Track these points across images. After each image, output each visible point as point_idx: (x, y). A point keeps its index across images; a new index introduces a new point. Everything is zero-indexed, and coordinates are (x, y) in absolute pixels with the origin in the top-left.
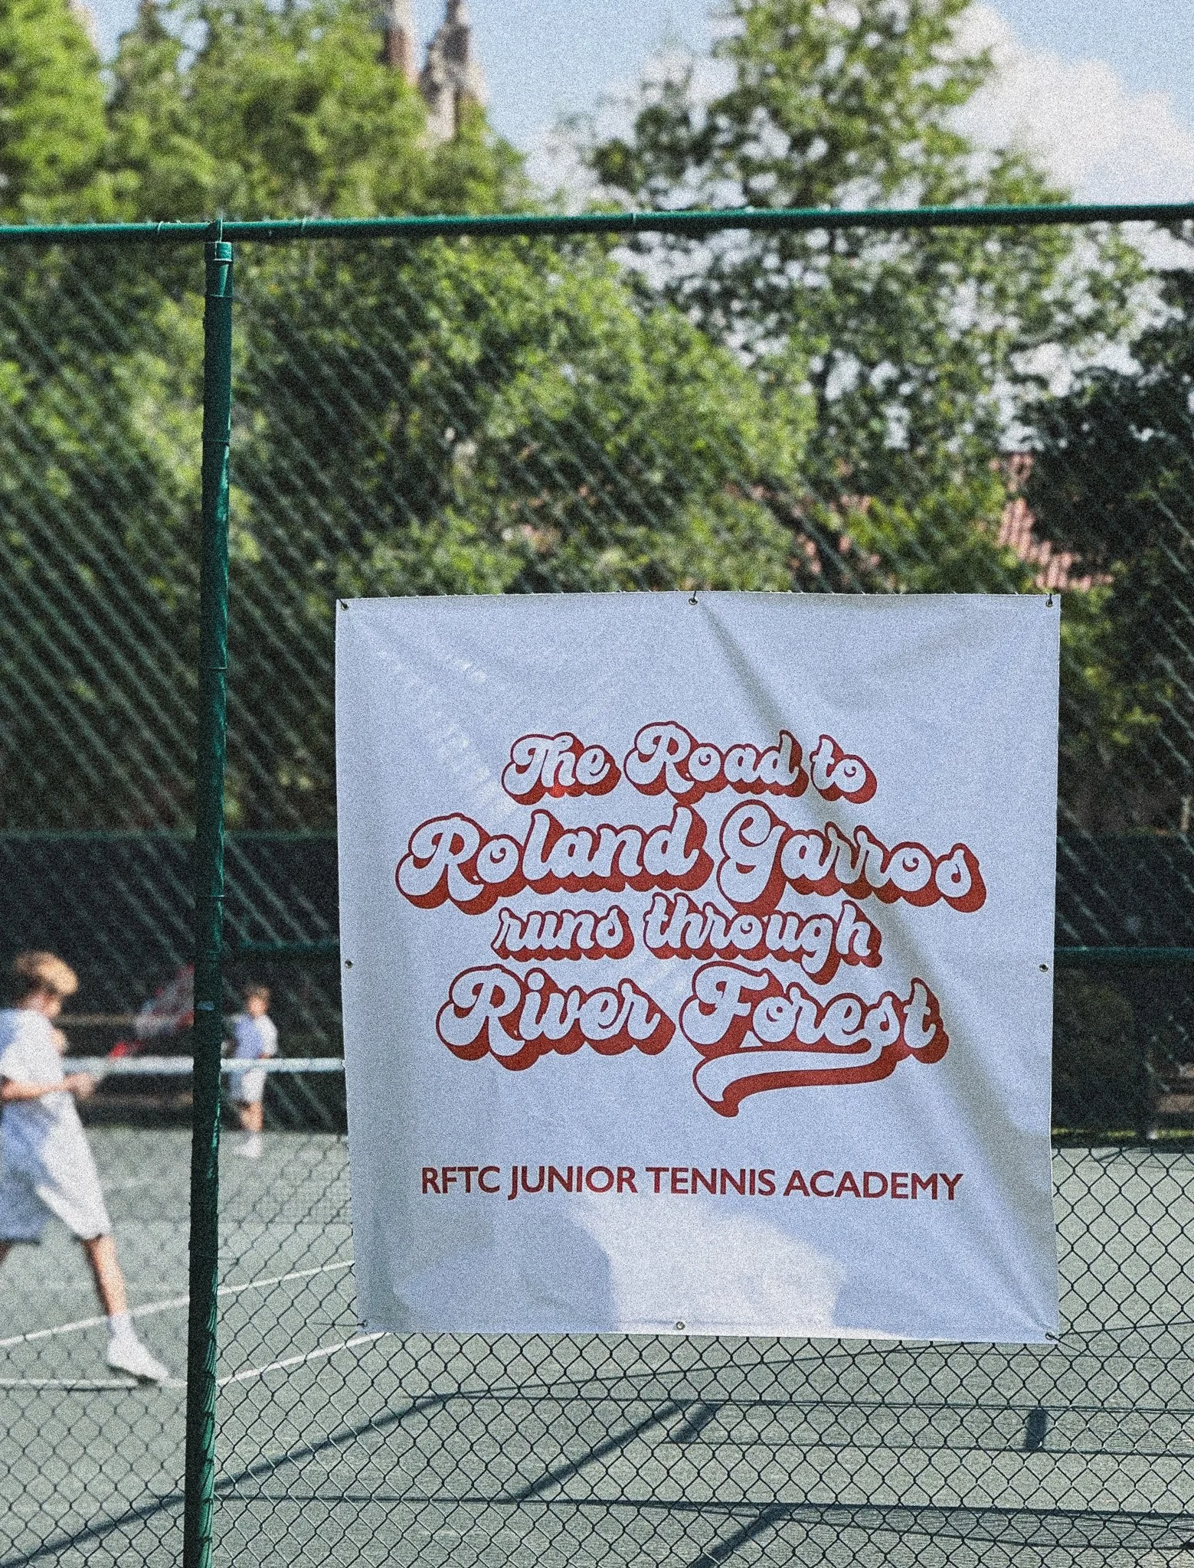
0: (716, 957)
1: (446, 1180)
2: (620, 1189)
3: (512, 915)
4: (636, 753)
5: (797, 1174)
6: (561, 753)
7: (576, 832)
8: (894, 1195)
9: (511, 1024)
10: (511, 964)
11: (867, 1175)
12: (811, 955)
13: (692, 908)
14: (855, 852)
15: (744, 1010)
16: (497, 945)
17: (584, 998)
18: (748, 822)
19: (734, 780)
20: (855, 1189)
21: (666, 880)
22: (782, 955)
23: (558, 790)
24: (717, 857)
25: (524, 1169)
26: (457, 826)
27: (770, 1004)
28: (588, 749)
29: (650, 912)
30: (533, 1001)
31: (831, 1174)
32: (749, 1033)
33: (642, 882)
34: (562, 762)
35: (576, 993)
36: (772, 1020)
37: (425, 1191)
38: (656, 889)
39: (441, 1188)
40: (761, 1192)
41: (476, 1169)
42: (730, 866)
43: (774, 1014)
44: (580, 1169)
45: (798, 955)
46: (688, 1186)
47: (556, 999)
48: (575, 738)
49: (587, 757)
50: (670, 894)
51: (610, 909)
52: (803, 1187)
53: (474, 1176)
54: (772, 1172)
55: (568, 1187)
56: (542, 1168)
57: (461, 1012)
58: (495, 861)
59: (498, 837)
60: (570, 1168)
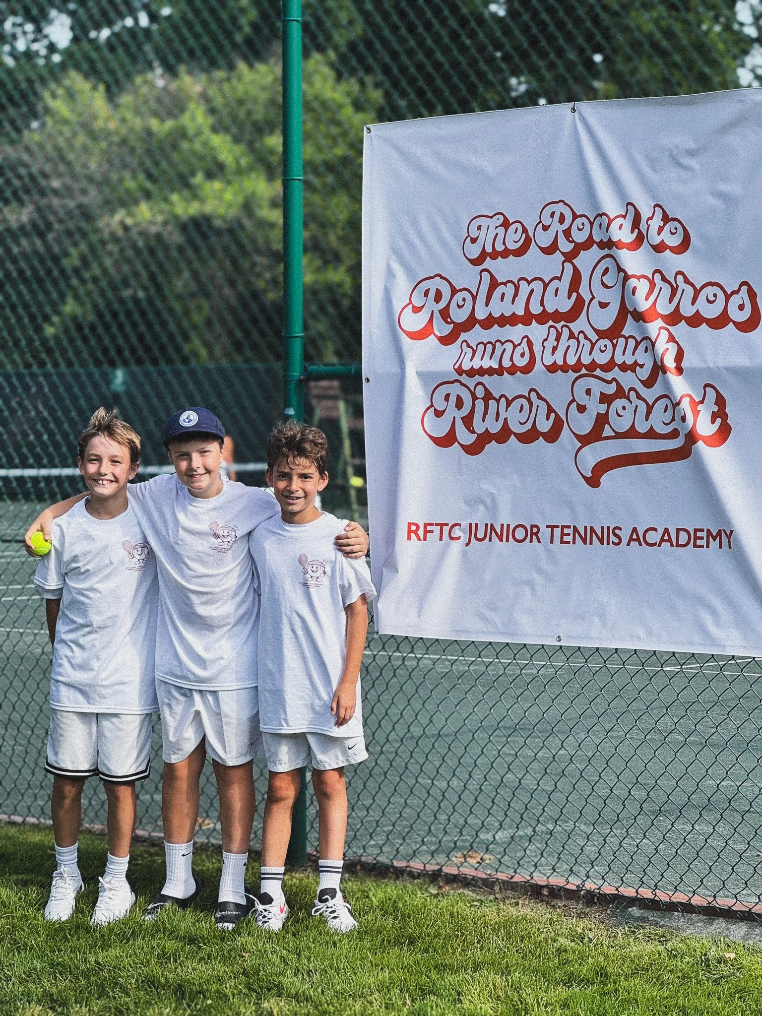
0: (584, 371)
1: (426, 532)
2: (531, 541)
3: (468, 346)
4: (540, 225)
5: (635, 530)
6: (496, 227)
7: (505, 284)
8: (695, 546)
9: (468, 421)
10: (464, 378)
11: (678, 530)
12: (642, 366)
13: (572, 336)
14: (674, 291)
15: (603, 408)
16: (456, 367)
17: (509, 403)
18: (606, 271)
19: (597, 240)
20: (670, 540)
21: (557, 316)
22: (624, 367)
23: (495, 255)
24: (587, 297)
25: (476, 525)
26: (438, 283)
27: (618, 403)
28: (512, 224)
29: (546, 340)
30: (480, 405)
31: (656, 530)
32: (607, 426)
33: (543, 318)
34: (497, 234)
35: (503, 399)
36: (619, 416)
37: (409, 538)
38: (551, 323)
39: (422, 537)
40: (613, 543)
41: (447, 525)
42: (595, 303)
43: (621, 412)
44: (508, 526)
45: (633, 367)
46: (570, 538)
47: (492, 403)
48: (504, 216)
49: (512, 229)
50: (559, 326)
51: (523, 338)
52: (638, 540)
53: (446, 529)
54: (620, 529)
55: (501, 539)
56: (487, 525)
57: (439, 414)
58: (460, 307)
59: (461, 290)
60: (502, 525)
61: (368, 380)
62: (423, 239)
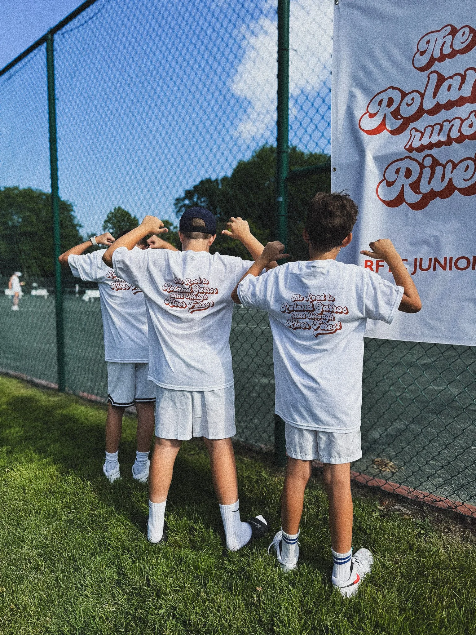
1: (378, 266)
2: (473, 269)
3: (417, 131)
6: (444, 37)
7: (451, 77)
9: (415, 187)
10: (414, 154)
16: (407, 147)
17: (455, 166)
23: (442, 58)
25: (421, 260)
26: (390, 93)
28: (460, 29)
30: (427, 172)
34: (445, 42)
35: (450, 164)
39: (375, 269)
44: (451, 258)
47: (439, 170)
48: (452, 26)
49: (459, 33)
51: (471, 113)
55: (444, 268)
56: (430, 259)
57: (389, 184)
58: (408, 105)
59: (410, 93)
60: (446, 259)
61: (335, 169)
62: (378, 65)
